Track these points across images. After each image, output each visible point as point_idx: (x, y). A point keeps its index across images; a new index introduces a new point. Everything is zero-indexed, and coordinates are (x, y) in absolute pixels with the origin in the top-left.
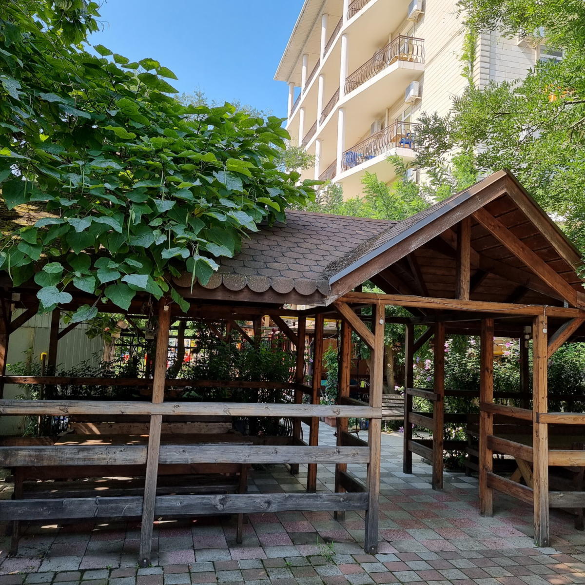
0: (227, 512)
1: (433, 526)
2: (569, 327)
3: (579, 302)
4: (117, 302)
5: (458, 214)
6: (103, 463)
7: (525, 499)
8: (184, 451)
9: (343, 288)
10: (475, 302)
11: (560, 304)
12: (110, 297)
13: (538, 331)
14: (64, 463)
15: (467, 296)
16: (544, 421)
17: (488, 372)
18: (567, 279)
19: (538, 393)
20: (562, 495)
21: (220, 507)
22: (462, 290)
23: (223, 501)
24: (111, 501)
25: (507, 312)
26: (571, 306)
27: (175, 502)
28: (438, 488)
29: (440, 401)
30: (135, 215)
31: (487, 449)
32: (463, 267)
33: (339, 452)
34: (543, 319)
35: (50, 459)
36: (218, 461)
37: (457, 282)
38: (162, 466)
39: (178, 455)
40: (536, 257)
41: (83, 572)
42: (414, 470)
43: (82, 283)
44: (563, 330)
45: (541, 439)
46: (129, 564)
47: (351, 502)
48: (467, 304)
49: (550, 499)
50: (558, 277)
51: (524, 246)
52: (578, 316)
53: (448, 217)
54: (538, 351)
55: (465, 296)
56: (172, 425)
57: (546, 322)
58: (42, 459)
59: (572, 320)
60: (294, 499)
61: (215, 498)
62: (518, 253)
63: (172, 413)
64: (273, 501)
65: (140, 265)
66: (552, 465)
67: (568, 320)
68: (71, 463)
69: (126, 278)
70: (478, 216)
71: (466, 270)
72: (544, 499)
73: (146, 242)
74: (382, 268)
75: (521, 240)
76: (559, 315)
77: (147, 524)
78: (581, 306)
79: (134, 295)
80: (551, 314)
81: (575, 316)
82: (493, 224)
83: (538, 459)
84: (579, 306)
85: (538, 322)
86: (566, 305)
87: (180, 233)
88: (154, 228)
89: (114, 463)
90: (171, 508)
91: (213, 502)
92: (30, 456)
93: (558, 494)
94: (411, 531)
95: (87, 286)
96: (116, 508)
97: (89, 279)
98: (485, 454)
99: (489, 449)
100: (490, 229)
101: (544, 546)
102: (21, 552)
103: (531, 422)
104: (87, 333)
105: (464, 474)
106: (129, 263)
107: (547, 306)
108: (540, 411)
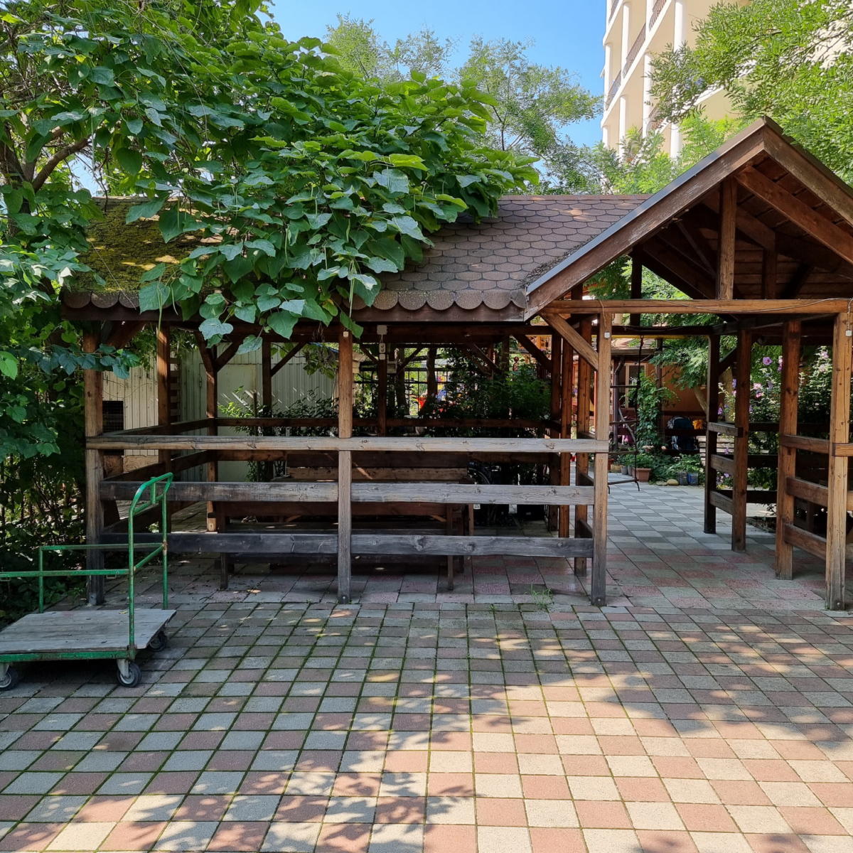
0: (427, 553)
1: (698, 585)
4: (279, 331)
6: (295, 500)
7: (818, 553)
8: (377, 489)
9: (545, 297)
10: (740, 301)
12: (272, 326)
13: (838, 334)
14: (258, 499)
15: (729, 294)
16: (842, 454)
17: (790, 393)
19: (835, 417)
21: (419, 548)
22: (722, 287)
23: (422, 542)
24: (306, 538)
25: (791, 311)
27: (372, 542)
28: (739, 549)
29: (740, 437)
30: (291, 234)
31: (786, 495)
32: (723, 255)
33: (555, 492)
34: (847, 318)
35: (243, 494)
36: (414, 500)
38: (355, 505)
39: (371, 493)
40: (839, 231)
41: (284, 604)
42: (718, 529)
43: (243, 312)
45: (836, 477)
46: (329, 600)
47: (571, 548)
48: (729, 305)
49: (847, 552)
51: (820, 217)
53: (681, 193)
54: (837, 361)
55: (727, 294)
56: (397, 471)
58: (237, 495)
60: (502, 542)
61: (413, 539)
62: (810, 228)
63: (360, 449)
64: (477, 544)
65: (301, 289)
68: (264, 499)
69: (285, 306)
70: (749, 183)
71: (729, 258)
72: (837, 552)
73: (304, 263)
77: (344, 564)
79: (296, 322)
82: (771, 192)
83: (832, 502)
85: (840, 322)
87: (339, 250)
88: (312, 246)
89: (306, 500)
90: (367, 547)
91: (411, 542)
92: (225, 491)
94: (664, 589)
95: (248, 316)
96: (312, 545)
97: (250, 308)
98: (783, 501)
99: (789, 494)
100: (766, 199)
101: (835, 609)
102: (230, 586)
103: (827, 456)
104: (305, 368)
106: (289, 288)
108: (837, 441)
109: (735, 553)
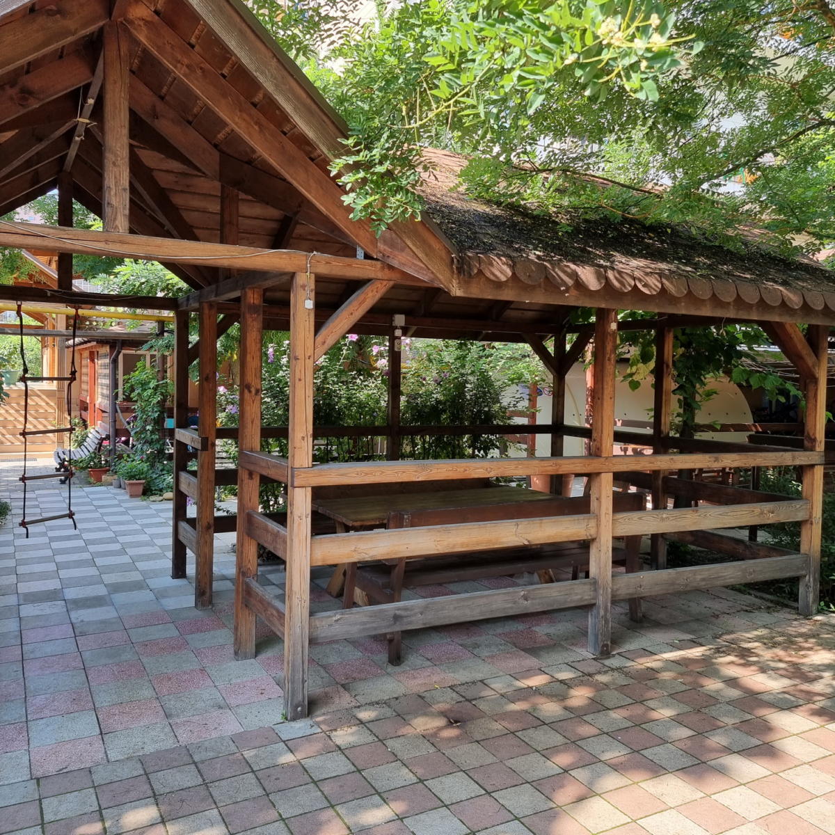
2: (362, 297)
11: (350, 252)
13: (295, 305)
15: (122, 223)
16: (303, 483)
17: (250, 392)
20: (338, 617)
28: (203, 605)
29: (207, 450)
31: (246, 537)
34: (306, 280)
40: (291, 148)
45: (296, 518)
48: (122, 242)
49: (311, 628)
52: (380, 275)
54: (295, 345)
55: (117, 223)
57: (313, 287)
59: (369, 284)
66: (316, 564)
67: (362, 283)
78: (384, 255)
81: (372, 275)
84: (380, 256)
85: (298, 287)
86: (360, 254)
98: (242, 545)
99: (249, 535)
100: (179, 73)
101: (296, 717)
107: (314, 253)
108: (297, 465)
109: (197, 612)
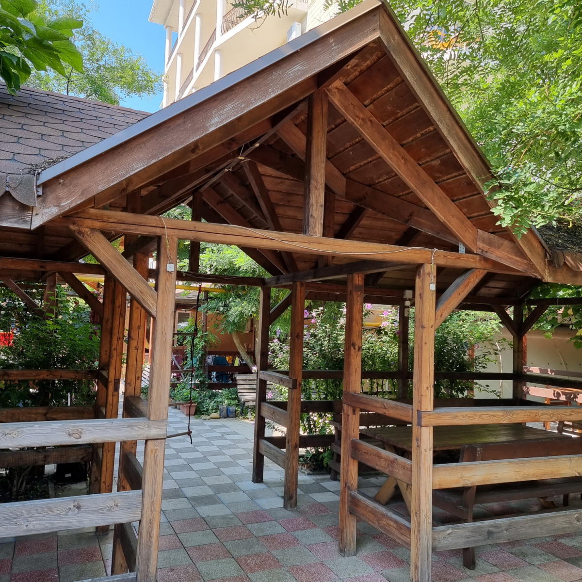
2: (467, 282)
3: (480, 244)
5: (298, 67)
7: (400, 539)
9: (70, 194)
10: (331, 240)
11: (455, 249)
13: (423, 288)
15: (319, 229)
16: (428, 423)
17: (355, 349)
18: (465, 210)
19: (420, 381)
20: (450, 531)
22: (311, 220)
25: (380, 257)
26: (468, 251)
28: (291, 507)
29: (296, 388)
31: (350, 459)
32: (313, 182)
34: (430, 269)
37: (304, 206)
40: (424, 175)
44: (458, 286)
45: (423, 451)
49: (434, 539)
50: (453, 206)
51: (407, 156)
52: (478, 265)
53: (280, 72)
54: (422, 317)
55: (316, 229)
57: (435, 274)
59: (469, 272)
62: (398, 166)
66: (437, 488)
67: (465, 270)
70: (339, 101)
72: (425, 542)
74: (152, 158)
75: (402, 146)
76: (452, 264)
78: (483, 251)
80: (442, 262)
81: (473, 266)
82: (361, 116)
84: (479, 252)
85: (424, 274)
86: (462, 249)
93: (444, 531)
98: (348, 465)
99: (353, 458)
100: (357, 124)
105: (329, 476)
107: (436, 250)
108: (422, 408)
109: (288, 513)
